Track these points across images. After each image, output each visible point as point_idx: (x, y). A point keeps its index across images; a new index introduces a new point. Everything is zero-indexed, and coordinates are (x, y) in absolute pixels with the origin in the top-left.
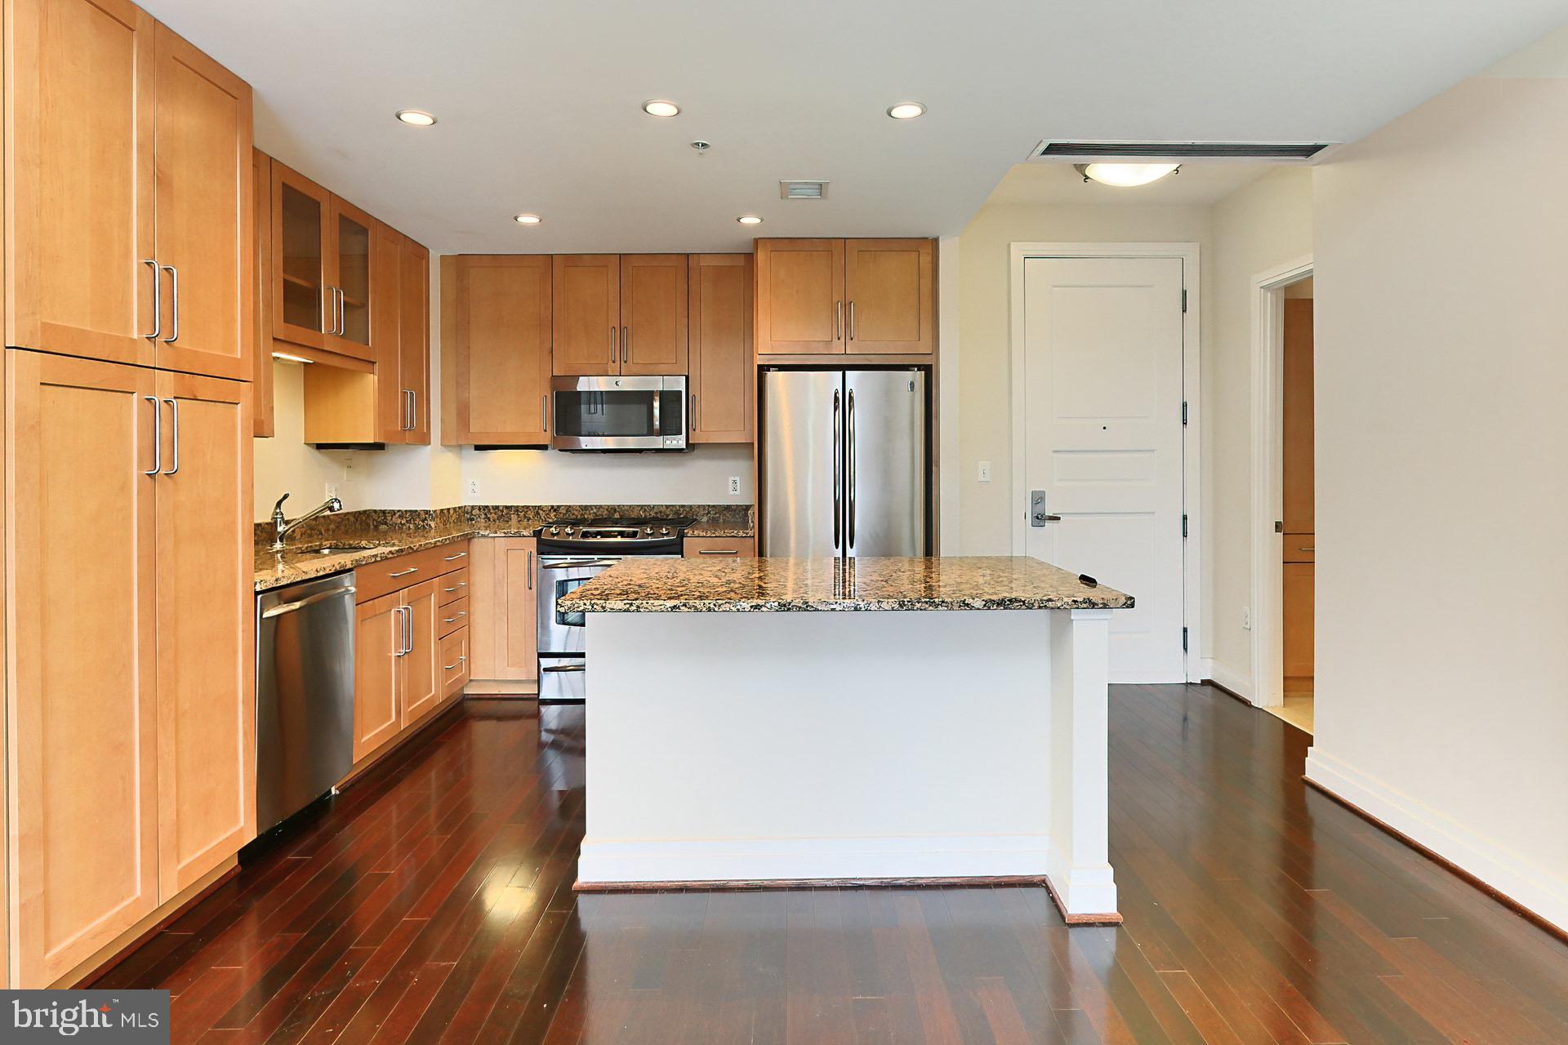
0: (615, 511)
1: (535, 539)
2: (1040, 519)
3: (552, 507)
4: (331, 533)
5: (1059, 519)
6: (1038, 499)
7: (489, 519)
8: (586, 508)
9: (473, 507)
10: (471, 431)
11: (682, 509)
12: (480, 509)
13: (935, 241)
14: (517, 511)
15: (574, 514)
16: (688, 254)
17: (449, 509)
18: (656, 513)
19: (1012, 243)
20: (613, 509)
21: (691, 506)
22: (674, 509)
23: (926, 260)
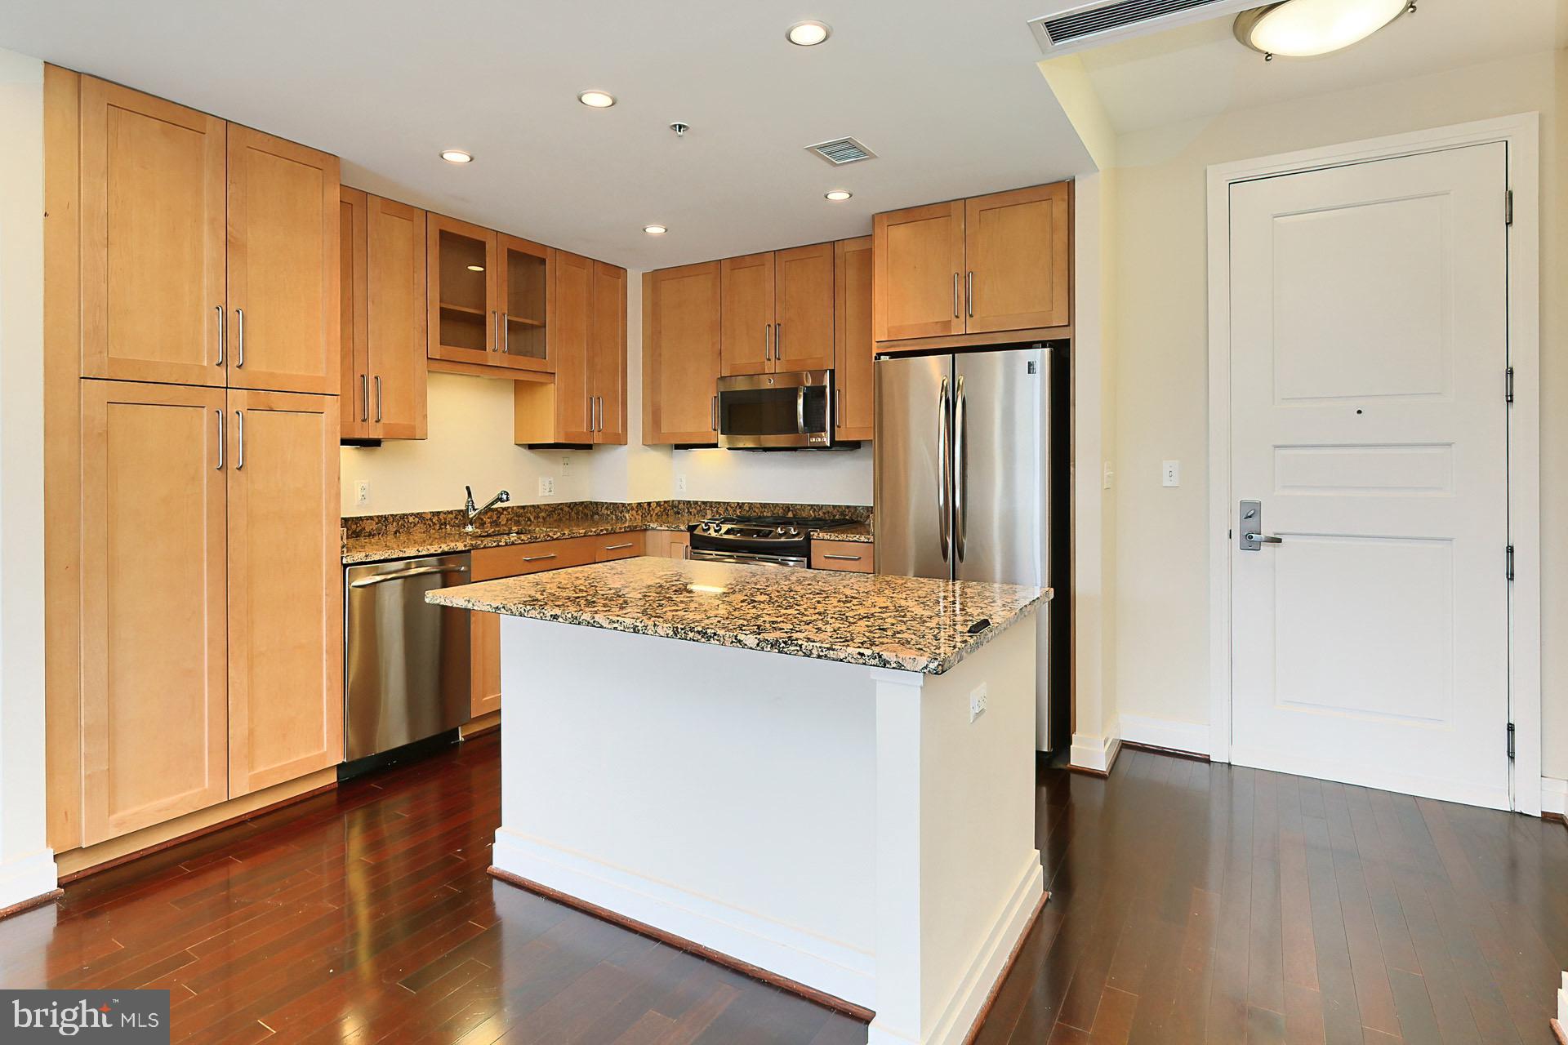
0: (789, 510)
1: (689, 534)
2: (1250, 541)
3: (738, 503)
4: (541, 520)
5: (1279, 541)
6: (1251, 512)
7: (691, 513)
8: (764, 505)
9: (679, 501)
10: (662, 432)
11: (847, 510)
12: (684, 504)
13: (1070, 185)
14: (711, 506)
15: (755, 512)
16: (834, 242)
17: (649, 504)
18: (824, 513)
19: (1209, 168)
20: (787, 508)
21: (855, 507)
22: (840, 510)
23: (1060, 209)
